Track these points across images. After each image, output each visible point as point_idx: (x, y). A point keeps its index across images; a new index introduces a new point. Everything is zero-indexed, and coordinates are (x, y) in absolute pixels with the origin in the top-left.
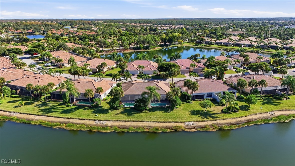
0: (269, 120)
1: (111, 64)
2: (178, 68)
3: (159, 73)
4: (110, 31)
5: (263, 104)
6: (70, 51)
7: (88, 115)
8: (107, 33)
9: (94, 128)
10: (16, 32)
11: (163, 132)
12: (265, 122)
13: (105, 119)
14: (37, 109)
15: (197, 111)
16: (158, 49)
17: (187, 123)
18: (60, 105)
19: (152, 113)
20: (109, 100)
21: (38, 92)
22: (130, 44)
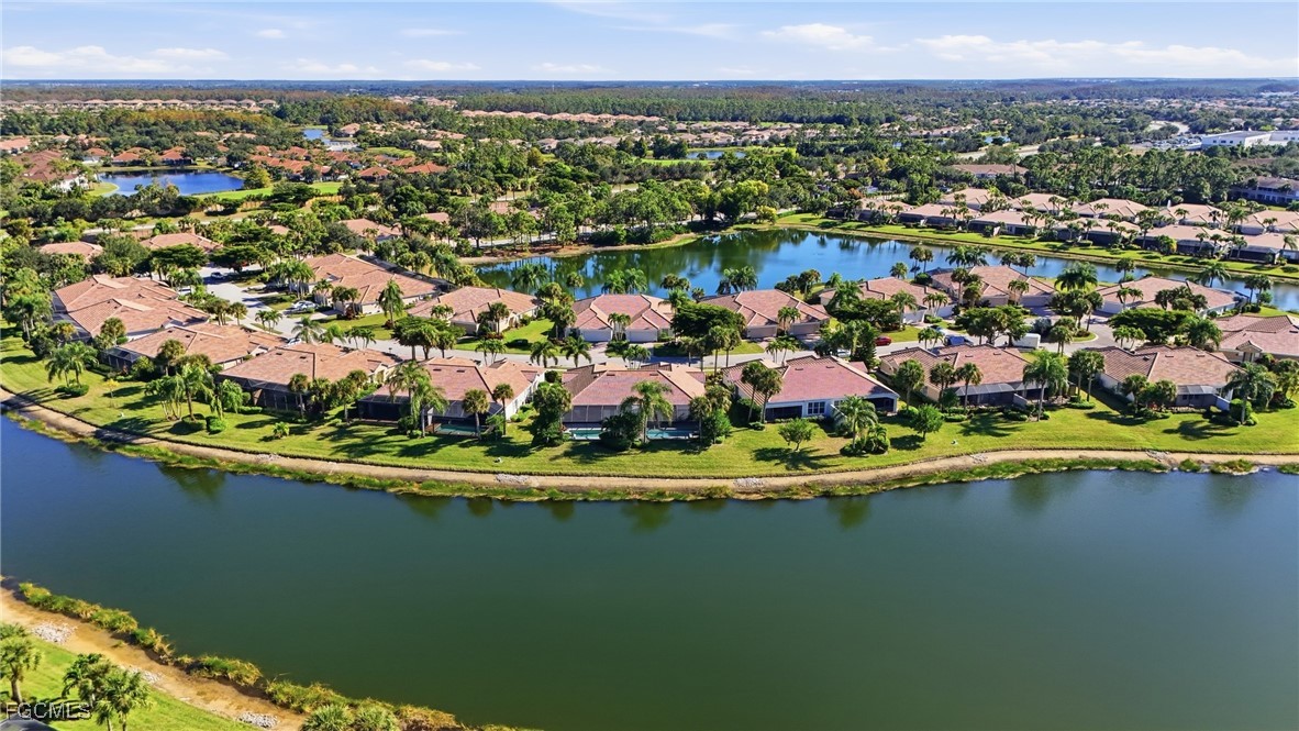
0: (962, 475)
1: (520, 304)
2: (739, 322)
3: (678, 339)
4: (497, 159)
5: (967, 432)
6: (366, 254)
7: (475, 461)
8: (485, 167)
9: (496, 492)
10: (116, 160)
11: (676, 501)
12: (952, 477)
13: (522, 471)
14: (327, 444)
15: (773, 451)
16: (682, 244)
17: (740, 481)
18: (390, 433)
19: (649, 455)
20: (527, 422)
21: (321, 397)
22: (578, 223)
